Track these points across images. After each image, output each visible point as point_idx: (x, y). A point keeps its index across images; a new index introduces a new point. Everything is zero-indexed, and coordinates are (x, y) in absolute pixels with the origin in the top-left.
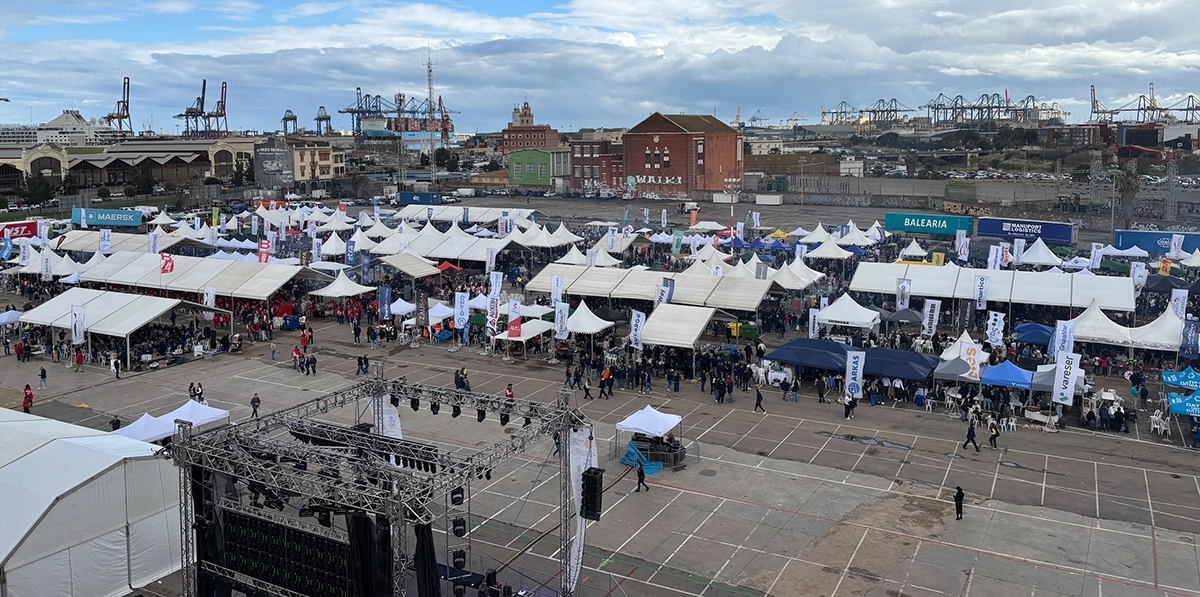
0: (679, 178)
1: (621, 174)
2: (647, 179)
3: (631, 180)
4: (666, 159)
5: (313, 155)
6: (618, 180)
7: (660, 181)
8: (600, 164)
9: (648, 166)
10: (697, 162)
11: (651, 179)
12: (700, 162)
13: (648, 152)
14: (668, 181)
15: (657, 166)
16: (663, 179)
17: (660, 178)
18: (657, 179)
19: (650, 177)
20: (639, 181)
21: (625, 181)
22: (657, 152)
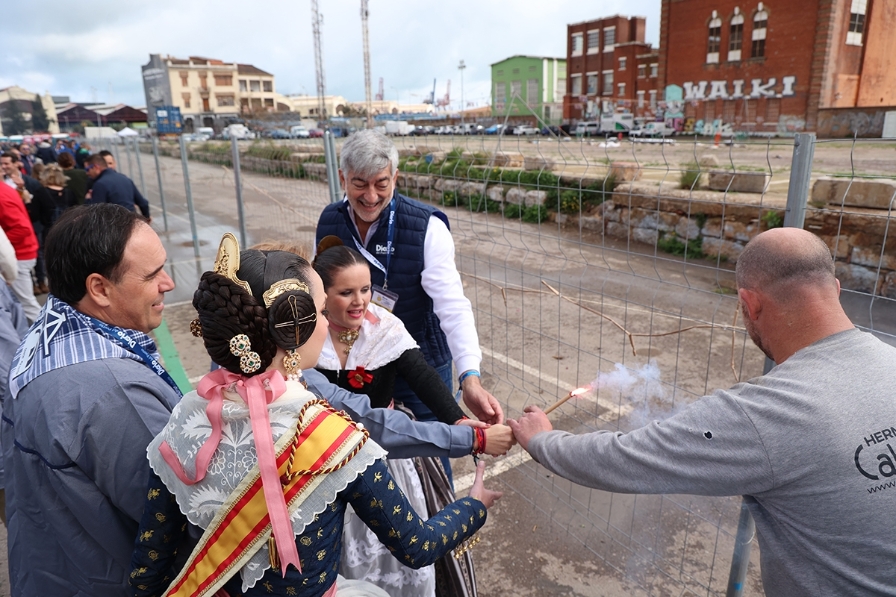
0: (789, 81)
1: (653, 84)
2: (708, 88)
3: (673, 93)
4: (759, 34)
5: (204, 77)
6: (647, 97)
7: (738, 93)
8: (615, 65)
9: (713, 58)
10: (843, 36)
11: (719, 89)
12: (855, 38)
13: (716, 23)
14: (757, 90)
15: (734, 55)
16: (747, 87)
17: (738, 84)
18: (730, 88)
19: (716, 84)
20: (689, 95)
21: (661, 97)
22: (738, 20)
